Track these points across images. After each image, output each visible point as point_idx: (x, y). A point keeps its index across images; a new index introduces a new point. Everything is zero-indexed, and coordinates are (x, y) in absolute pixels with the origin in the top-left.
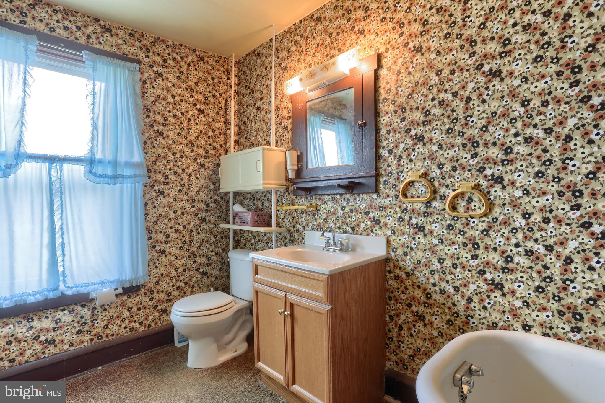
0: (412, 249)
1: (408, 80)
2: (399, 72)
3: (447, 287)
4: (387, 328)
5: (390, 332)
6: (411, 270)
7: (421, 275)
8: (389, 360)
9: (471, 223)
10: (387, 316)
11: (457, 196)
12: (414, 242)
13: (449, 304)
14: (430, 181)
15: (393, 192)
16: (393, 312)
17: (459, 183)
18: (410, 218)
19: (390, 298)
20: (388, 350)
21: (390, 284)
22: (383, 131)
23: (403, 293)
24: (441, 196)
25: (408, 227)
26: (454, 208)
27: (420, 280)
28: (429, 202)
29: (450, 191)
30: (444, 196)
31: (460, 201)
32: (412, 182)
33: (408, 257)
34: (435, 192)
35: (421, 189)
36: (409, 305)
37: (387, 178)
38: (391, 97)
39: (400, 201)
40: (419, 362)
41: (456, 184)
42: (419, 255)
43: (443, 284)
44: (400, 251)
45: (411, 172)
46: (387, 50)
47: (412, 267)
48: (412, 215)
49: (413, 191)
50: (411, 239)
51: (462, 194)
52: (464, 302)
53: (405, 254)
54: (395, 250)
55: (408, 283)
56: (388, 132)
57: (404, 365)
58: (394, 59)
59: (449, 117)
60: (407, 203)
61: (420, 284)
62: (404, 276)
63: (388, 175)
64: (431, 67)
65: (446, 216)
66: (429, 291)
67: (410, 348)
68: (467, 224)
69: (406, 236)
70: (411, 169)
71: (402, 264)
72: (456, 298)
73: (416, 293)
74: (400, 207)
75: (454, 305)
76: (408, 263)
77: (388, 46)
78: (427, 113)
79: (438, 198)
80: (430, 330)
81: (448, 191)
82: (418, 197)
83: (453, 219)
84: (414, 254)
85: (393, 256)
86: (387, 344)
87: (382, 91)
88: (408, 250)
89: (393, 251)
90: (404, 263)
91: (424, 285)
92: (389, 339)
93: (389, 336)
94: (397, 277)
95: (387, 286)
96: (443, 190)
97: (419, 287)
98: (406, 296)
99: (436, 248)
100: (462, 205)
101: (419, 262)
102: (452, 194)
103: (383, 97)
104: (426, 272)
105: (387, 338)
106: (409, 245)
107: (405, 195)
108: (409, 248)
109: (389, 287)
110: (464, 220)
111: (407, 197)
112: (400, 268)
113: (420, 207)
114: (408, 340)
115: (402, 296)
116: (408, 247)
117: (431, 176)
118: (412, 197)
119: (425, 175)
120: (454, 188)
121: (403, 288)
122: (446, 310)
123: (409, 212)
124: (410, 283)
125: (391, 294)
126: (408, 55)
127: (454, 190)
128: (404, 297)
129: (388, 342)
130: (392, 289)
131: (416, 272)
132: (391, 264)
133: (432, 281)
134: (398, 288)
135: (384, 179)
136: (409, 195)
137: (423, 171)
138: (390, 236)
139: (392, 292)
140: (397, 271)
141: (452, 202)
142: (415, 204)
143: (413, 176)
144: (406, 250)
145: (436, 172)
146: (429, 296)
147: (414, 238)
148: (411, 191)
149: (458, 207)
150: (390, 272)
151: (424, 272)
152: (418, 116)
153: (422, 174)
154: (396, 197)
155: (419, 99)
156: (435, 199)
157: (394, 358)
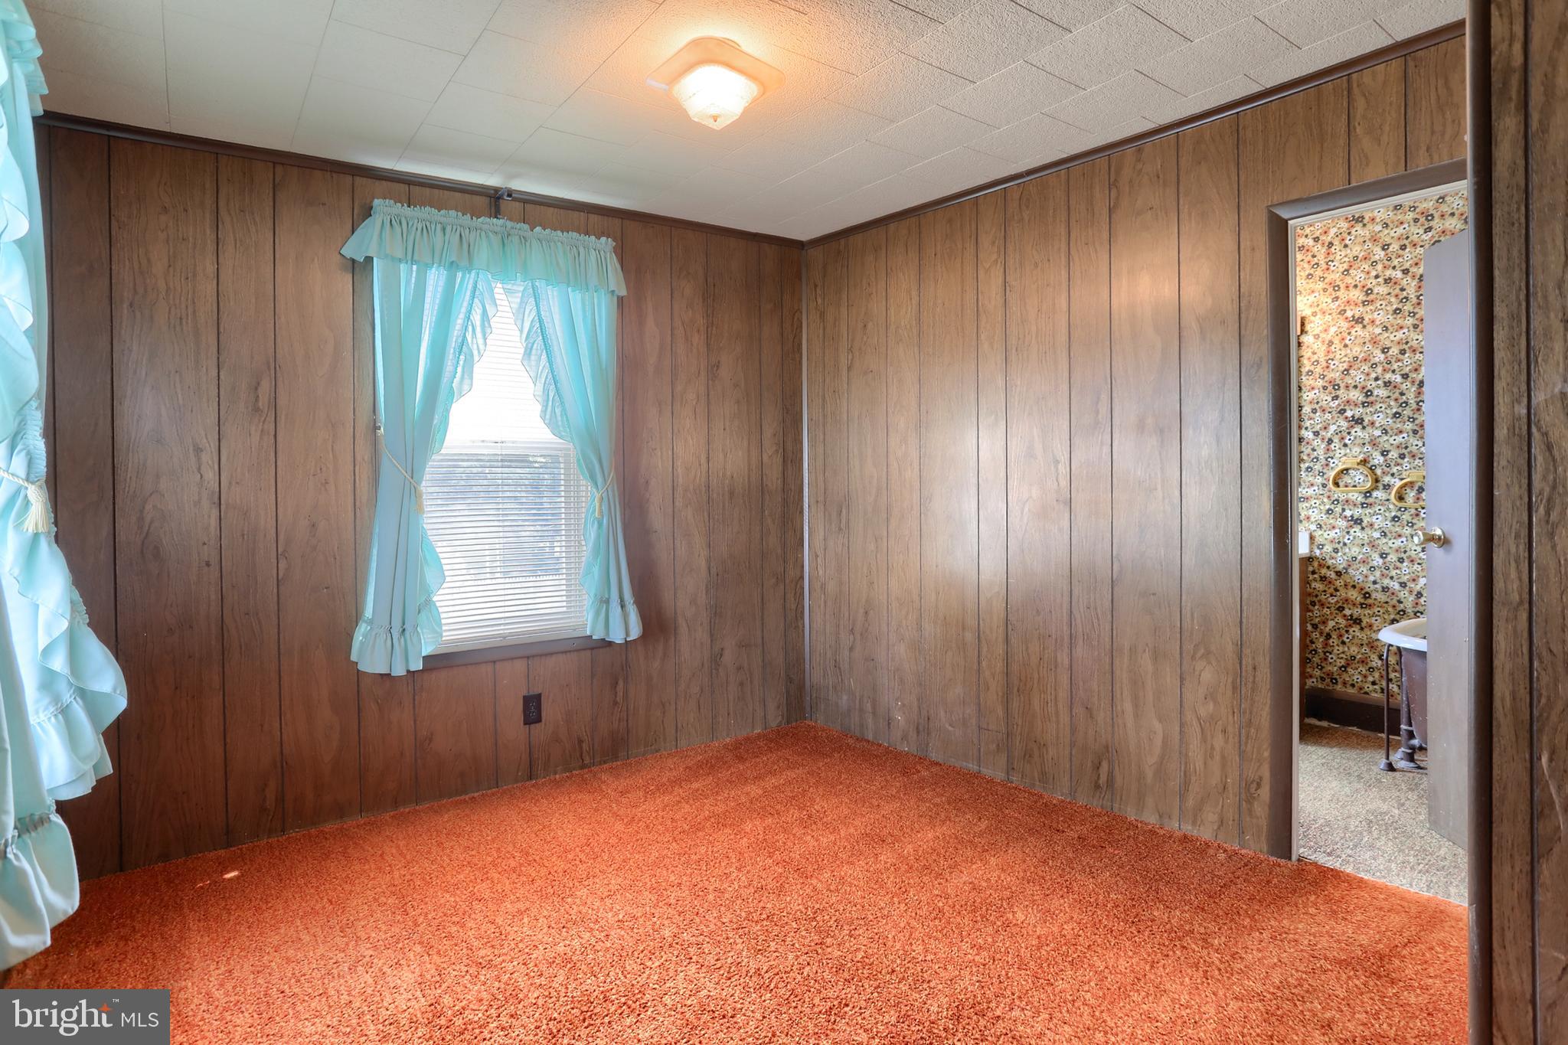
0: (1345, 544)
1: (1343, 354)
2: (1331, 343)
3: (1391, 584)
4: (1308, 639)
5: (1313, 643)
6: (1344, 568)
7: (1357, 574)
8: (1311, 676)
9: (1422, 514)
10: (1308, 625)
11: (1405, 485)
12: (1347, 537)
13: (1394, 602)
14: (1371, 469)
15: (1319, 480)
16: (1317, 619)
17: (1408, 473)
18: (1344, 510)
19: (1313, 604)
20: (1309, 665)
21: (1313, 586)
22: (1307, 409)
23: (1332, 595)
24: (1384, 486)
25: (1340, 520)
26: (1401, 498)
27: (1356, 579)
28: (1368, 492)
29: (1397, 480)
30: (1389, 485)
31: (1408, 491)
32: (1347, 470)
33: (1340, 554)
34: (1377, 481)
35: (1358, 477)
36: (1341, 609)
37: (1311, 464)
38: (1318, 370)
39: (1330, 491)
40: (1353, 672)
41: (1404, 473)
42: (1355, 551)
43: (1386, 582)
44: (1328, 548)
45: (1345, 458)
46: (1314, 314)
47: (1344, 565)
48: (1346, 507)
49: (1347, 479)
50: (1344, 533)
51: (1411, 484)
52: (1412, 598)
53: (1336, 551)
54: (1321, 546)
55: (1339, 583)
56: (1314, 411)
57: (1332, 679)
58: (1325, 326)
59: (1396, 400)
60: (1339, 494)
61: (1355, 583)
62: (1333, 576)
63: (1312, 461)
64: (1375, 342)
65: (1391, 506)
66: (1367, 590)
67: (1342, 658)
68: (1417, 515)
69: (1337, 531)
70: (1345, 455)
71: (1330, 562)
72: (1403, 594)
73: (1350, 594)
74: (1329, 497)
75: (1400, 602)
76: (1340, 561)
77: (1317, 309)
78: (1368, 393)
79: (1381, 487)
80: (1369, 633)
81: (1393, 480)
82: (1355, 486)
83: (1400, 509)
84: (1347, 550)
85: (1318, 554)
86: (1308, 659)
87: (1305, 361)
88: (1339, 546)
89: (1319, 548)
90: (1333, 561)
91: (1361, 585)
92: (1311, 652)
93: (1311, 649)
94: (1323, 579)
95: (1309, 589)
96: (1387, 479)
97: (1354, 587)
98: (1336, 599)
99: (1377, 542)
100: (1411, 495)
101: (1354, 559)
102: (1399, 484)
103: (1307, 369)
104: (1364, 569)
105: (1308, 651)
106: (1341, 540)
107: (1337, 484)
108: (1341, 544)
109: (1312, 590)
110: (1413, 511)
111: (1338, 486)
112: (1328, 567)
113: (1356, 497)
114: (1338, 649)
115: (1330, 599)
116: (1339, 542)
117: (1371, 464)
118: (1346, 486)
119: (1364, 462)
120: (1401, 477)
121: (1332, 590)
122: (1390, 609)
123: (1341, 503)
124: (1342, 584)
125: (1314, 599)
126: (1345, 325)
127: (1402, 479)
128: (1332, 600)
129: (1310, 656)
130: (1316, 592)
131: (1350, 571)
132: (1316, 564)
133: (1372, 578)
134: (1325, 591)
135: (1307, 465)
136: (1341, 484)
137: (1361, 457)
138: (1315, 531)
139: (1317, 596)
140: (1324, 571)
141: (1398, 492)
142: (1350, 495)
143: (1350, 462)
144: (1337, 546)
145: (1378, 459)
146: (1367, 595)
147: (1348, 533)
148: (1345, 480)
149: (1406, 497)
150: (1313, 573)
151: (1361, 569)
152: (1356, 395)
153: (1361, 461)
154: (1324, 486)
155: (1357, 376)
156: (1376, 488)
157: (1317, 673)
